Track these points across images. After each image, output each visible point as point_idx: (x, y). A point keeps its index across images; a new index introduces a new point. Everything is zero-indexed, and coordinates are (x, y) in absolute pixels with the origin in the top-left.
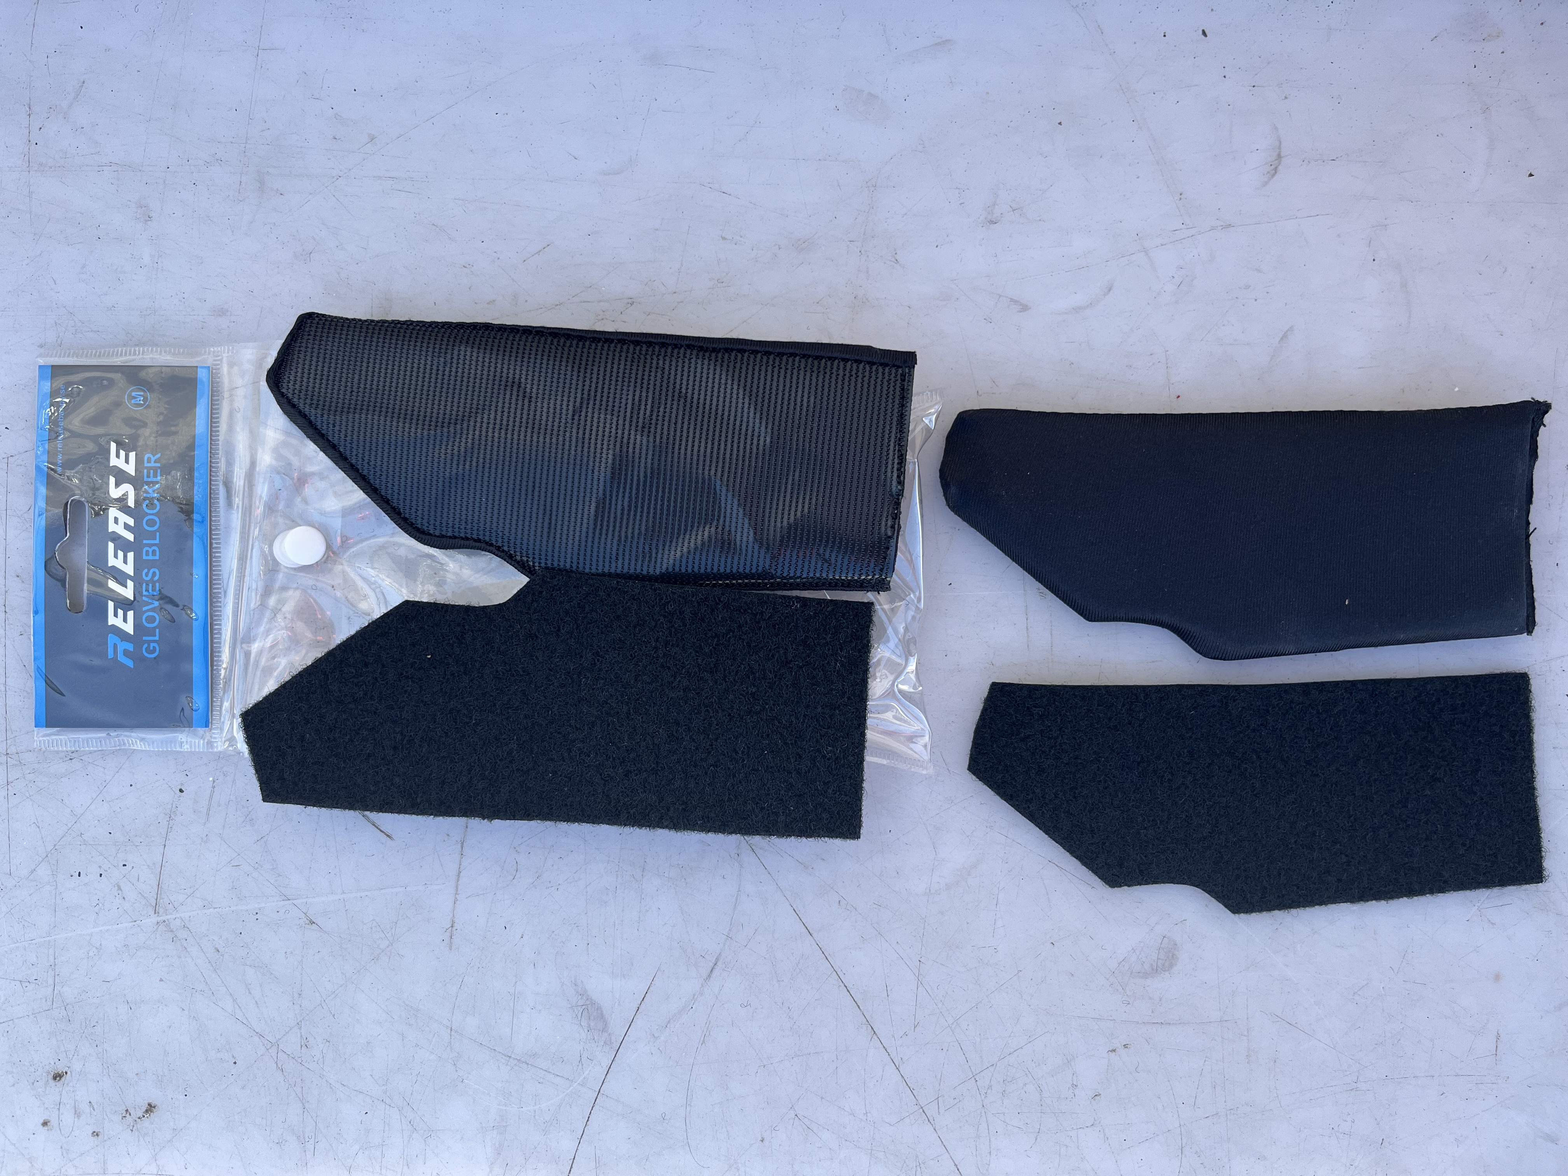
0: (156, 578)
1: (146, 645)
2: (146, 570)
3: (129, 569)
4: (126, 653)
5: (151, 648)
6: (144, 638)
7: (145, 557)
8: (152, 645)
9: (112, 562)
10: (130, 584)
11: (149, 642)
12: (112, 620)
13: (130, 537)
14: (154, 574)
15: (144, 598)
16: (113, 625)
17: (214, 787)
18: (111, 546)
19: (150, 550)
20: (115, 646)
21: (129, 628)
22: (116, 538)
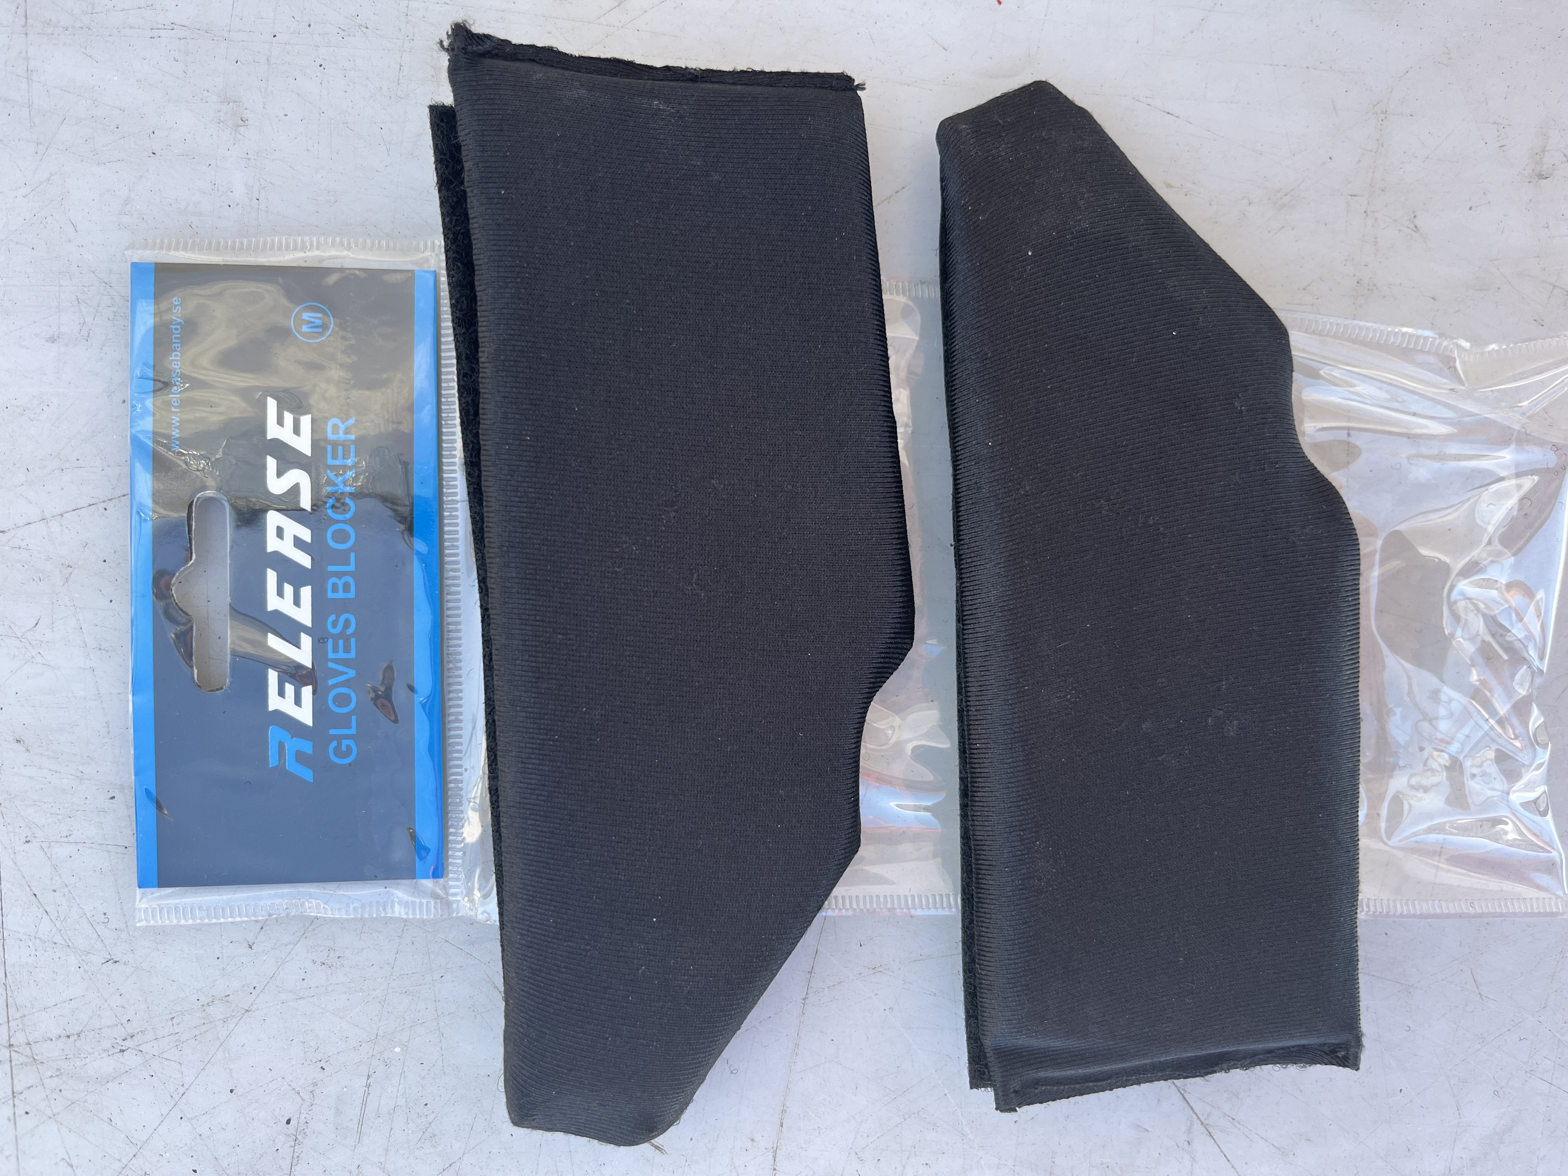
0: (350, 630)
1: (334, 744)
2: (332, 617)
3: (304, 615)
4: (300, 757)
5: (344, 748)
6: (332, 732)
7: (330, 595)
8: (345, 743)
9: (273, 603)
10: (306, 641)
11: (339, 738)
12: (275, 703)
13: (304, 560)
14: (347, 624)
15: (331, 665)
16: (277, 712)
17: (368, 1086)
18: (271, 577)
19: (340, 583)
20: (281, 746)
21: (305, 715)
22: (281, 562)
